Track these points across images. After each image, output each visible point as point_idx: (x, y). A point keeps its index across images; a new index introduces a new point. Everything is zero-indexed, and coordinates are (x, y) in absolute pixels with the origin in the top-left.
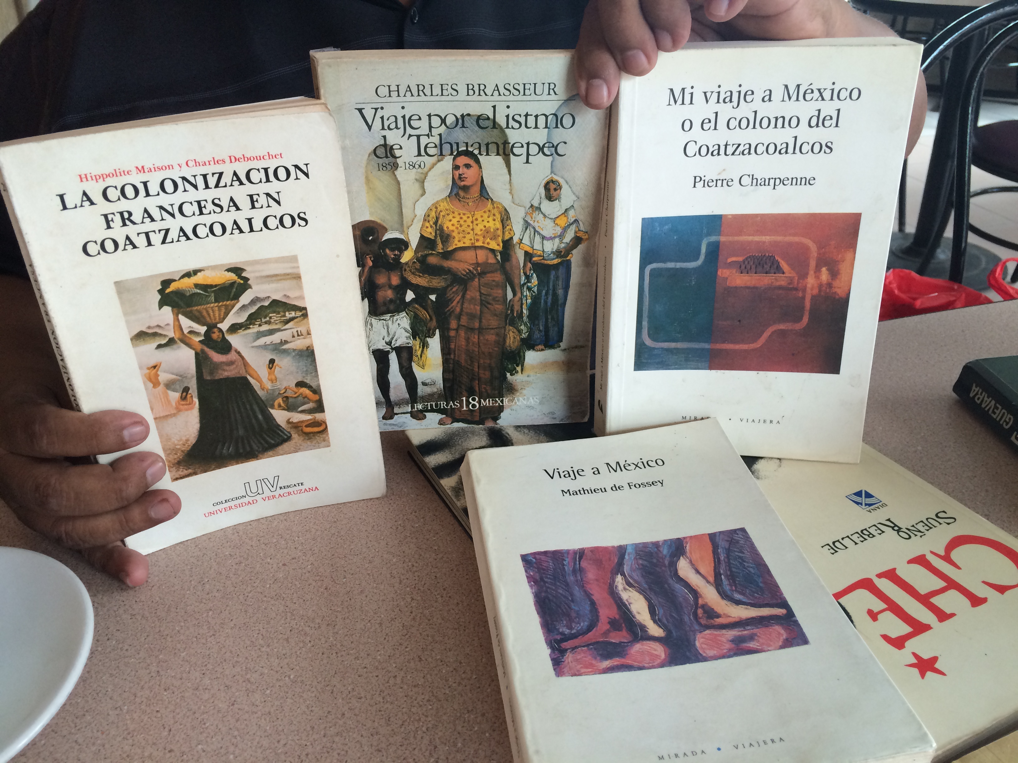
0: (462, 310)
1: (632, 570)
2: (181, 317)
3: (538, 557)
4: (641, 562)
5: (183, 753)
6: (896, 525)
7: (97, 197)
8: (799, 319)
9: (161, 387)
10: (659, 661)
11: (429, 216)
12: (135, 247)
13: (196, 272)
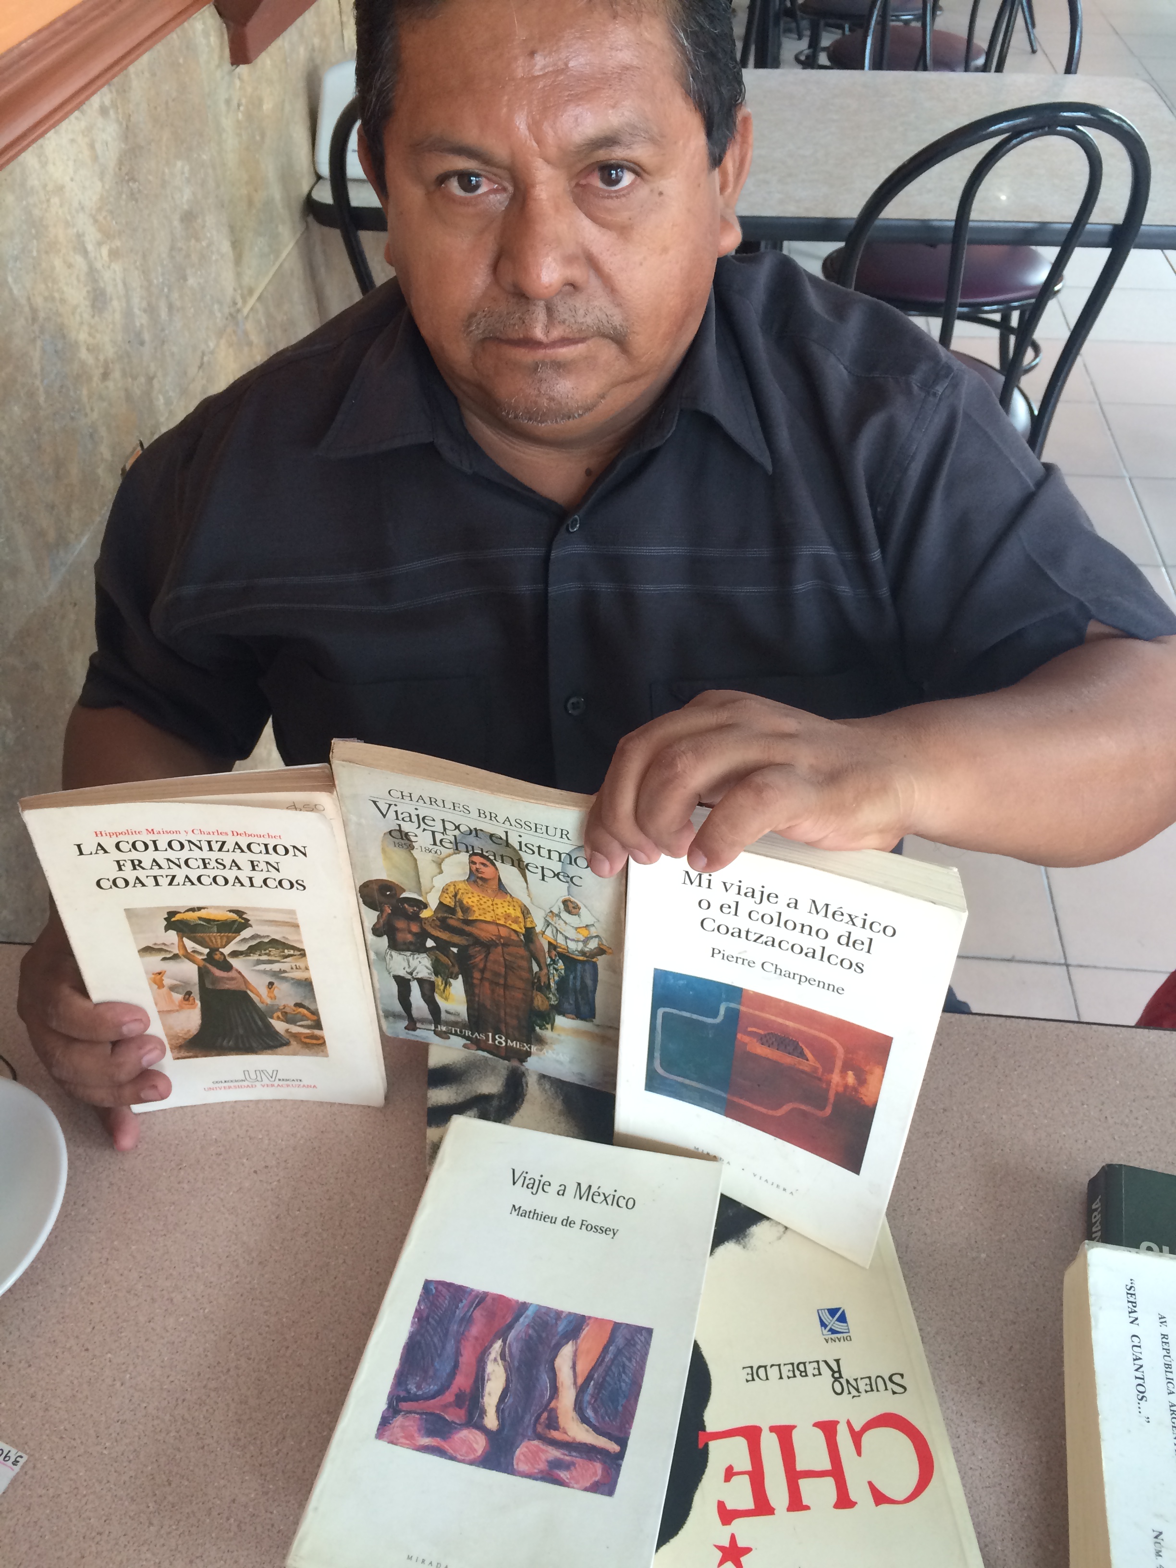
0: (485, 966)
1: (517, 1339)
2: (185, 939)
3: (440, 1287)
4: (530, 1331)
5: (95, 1356)
6: (839, 1371)
7: (110, 847)
8: (822, 1108)
9: (165, 990)
10: (472, 1457)
11: (447, 889)
12: (143, 885)
13: (199, 909)
